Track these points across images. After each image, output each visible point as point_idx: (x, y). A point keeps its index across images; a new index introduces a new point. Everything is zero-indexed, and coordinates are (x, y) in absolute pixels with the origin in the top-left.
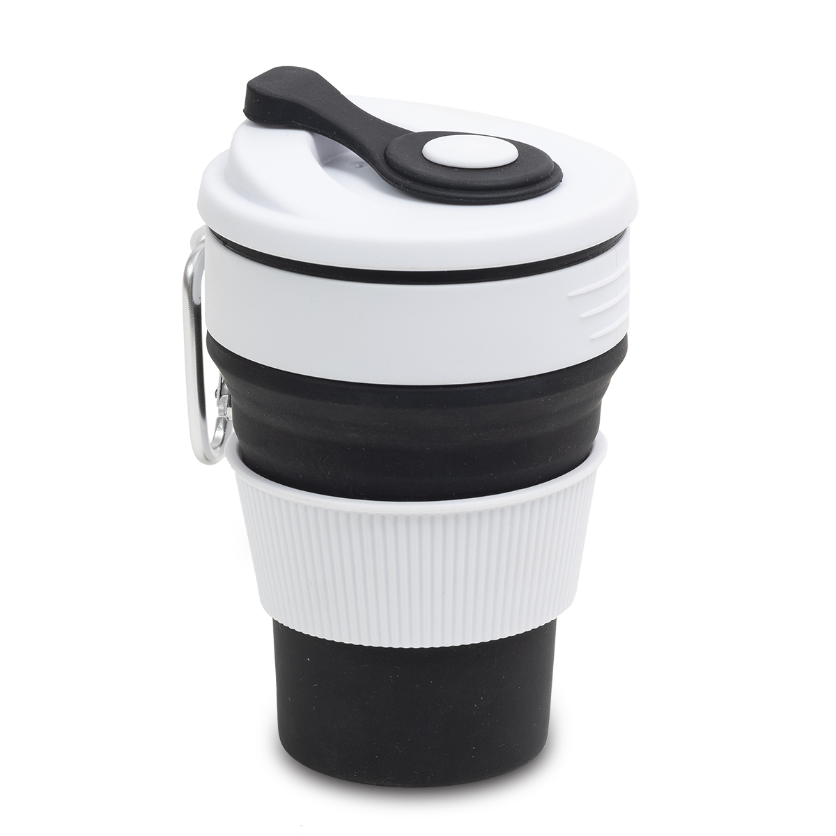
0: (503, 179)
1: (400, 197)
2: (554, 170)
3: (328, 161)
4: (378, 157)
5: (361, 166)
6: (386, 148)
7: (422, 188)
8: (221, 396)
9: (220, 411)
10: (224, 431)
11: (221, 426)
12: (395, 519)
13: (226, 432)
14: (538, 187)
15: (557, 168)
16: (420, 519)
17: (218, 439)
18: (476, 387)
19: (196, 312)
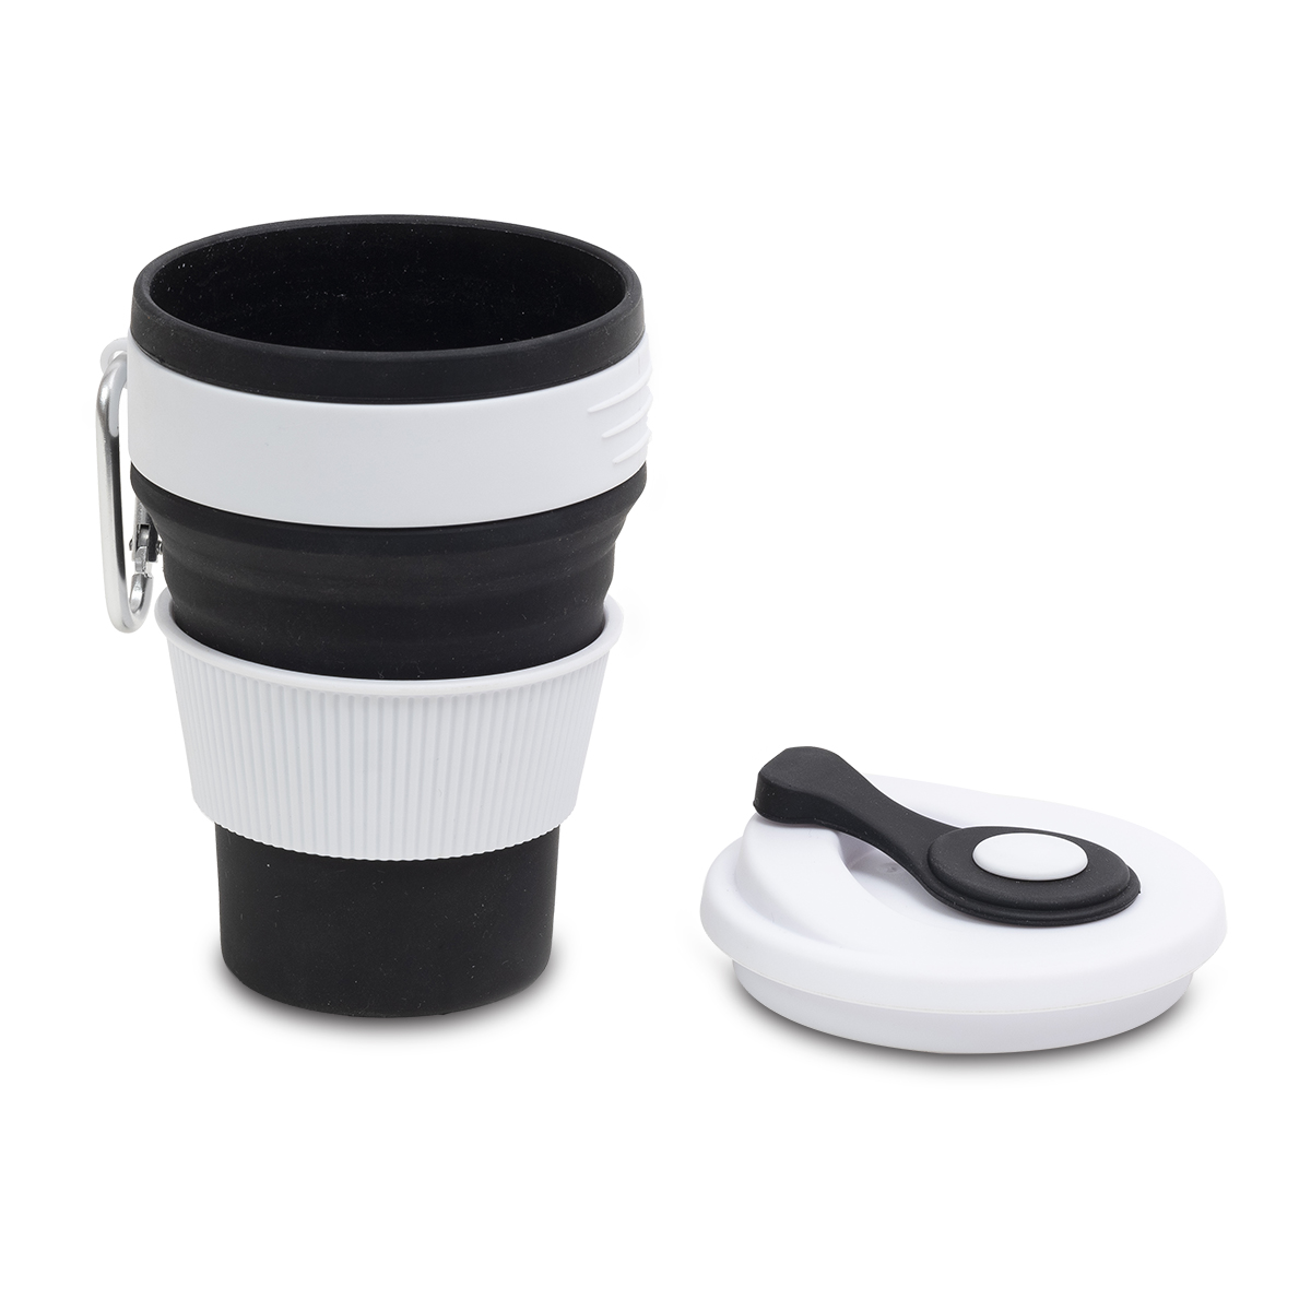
0: (1075, 894)
3: (854, 863)
4: (921, 865)
5: (894, 869)
6: (929, 851)
7: (979, 907)
8: (137, 548)
9: (137, 566)
10: (144, 591)
11: (139, 584)
12: (366, 700)
13: (146, 592)
14: (1115, 903)
15: (1133, 876)
16: (396, 701)
17: (135, 601)
18: (482, 527)
19: (113, 446)
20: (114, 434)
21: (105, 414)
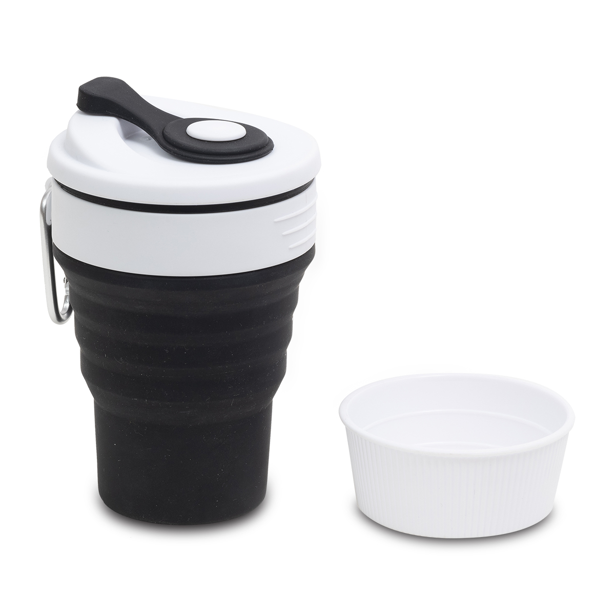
1: (171, 159)
2: (268, 143)
3: (128, 136)
4: (159, 134)
5: (150, 139)
6: (164, 128)
7: (184, 153)
9: (66, 291)
11: (68, 300)
15: (270, 141)
17: (65, 308)
18: (216, 278)
19: (49, 230)
20: (49, 224)
21: (44, 212)
